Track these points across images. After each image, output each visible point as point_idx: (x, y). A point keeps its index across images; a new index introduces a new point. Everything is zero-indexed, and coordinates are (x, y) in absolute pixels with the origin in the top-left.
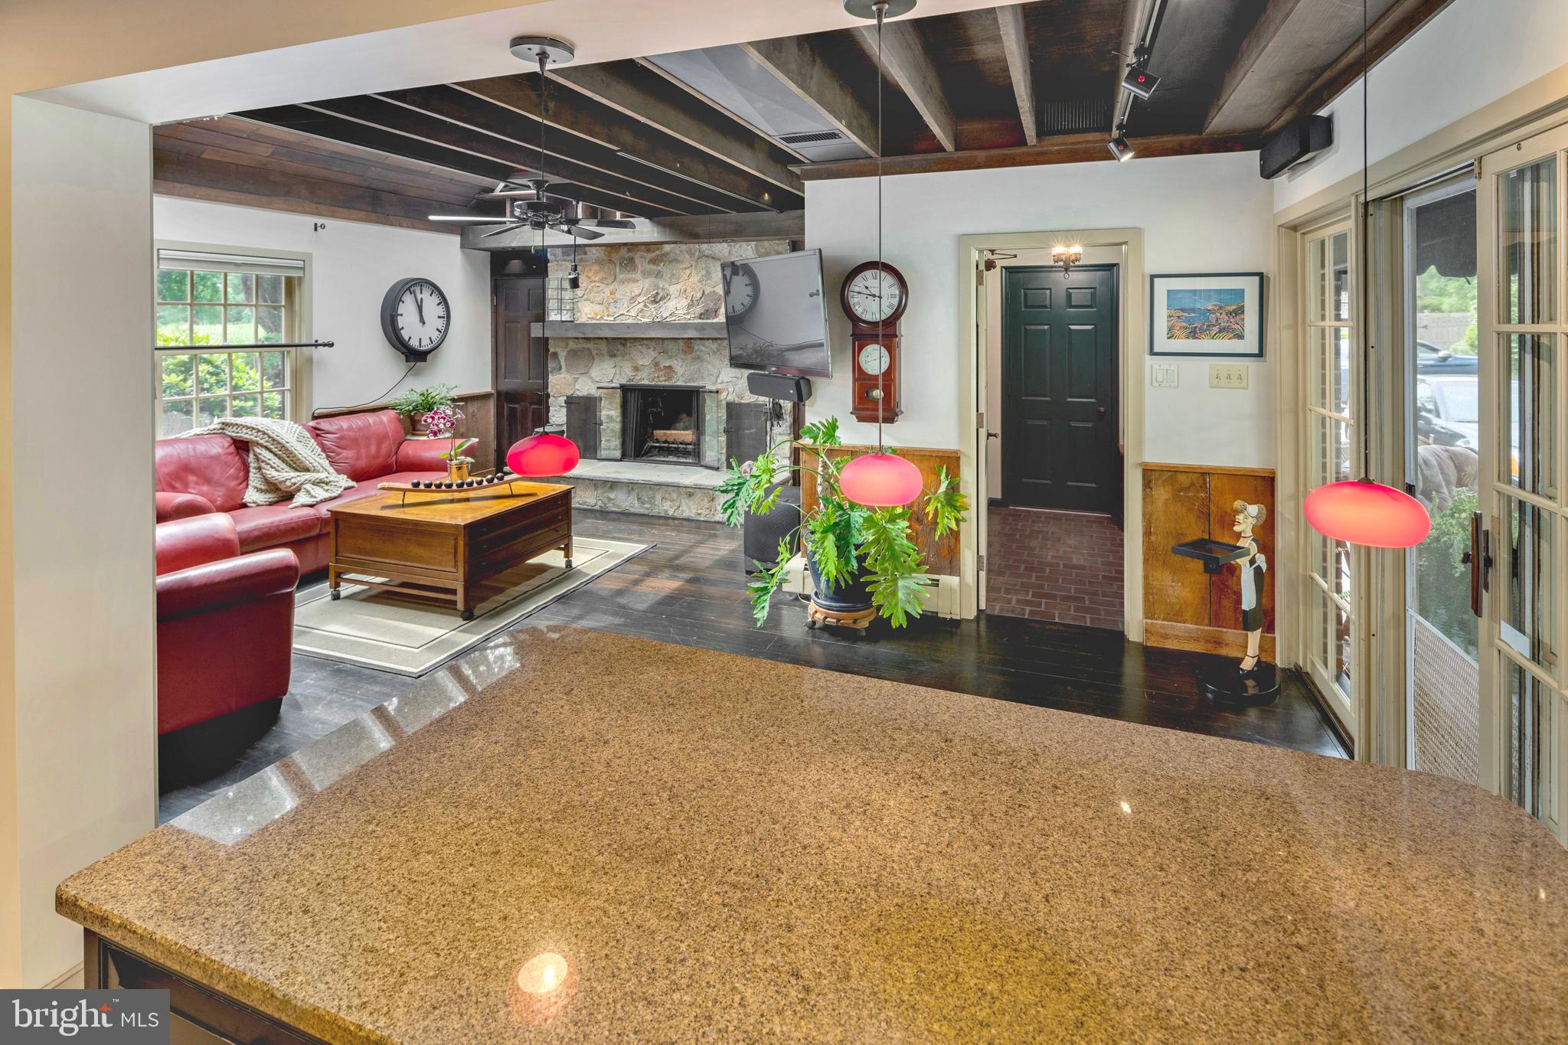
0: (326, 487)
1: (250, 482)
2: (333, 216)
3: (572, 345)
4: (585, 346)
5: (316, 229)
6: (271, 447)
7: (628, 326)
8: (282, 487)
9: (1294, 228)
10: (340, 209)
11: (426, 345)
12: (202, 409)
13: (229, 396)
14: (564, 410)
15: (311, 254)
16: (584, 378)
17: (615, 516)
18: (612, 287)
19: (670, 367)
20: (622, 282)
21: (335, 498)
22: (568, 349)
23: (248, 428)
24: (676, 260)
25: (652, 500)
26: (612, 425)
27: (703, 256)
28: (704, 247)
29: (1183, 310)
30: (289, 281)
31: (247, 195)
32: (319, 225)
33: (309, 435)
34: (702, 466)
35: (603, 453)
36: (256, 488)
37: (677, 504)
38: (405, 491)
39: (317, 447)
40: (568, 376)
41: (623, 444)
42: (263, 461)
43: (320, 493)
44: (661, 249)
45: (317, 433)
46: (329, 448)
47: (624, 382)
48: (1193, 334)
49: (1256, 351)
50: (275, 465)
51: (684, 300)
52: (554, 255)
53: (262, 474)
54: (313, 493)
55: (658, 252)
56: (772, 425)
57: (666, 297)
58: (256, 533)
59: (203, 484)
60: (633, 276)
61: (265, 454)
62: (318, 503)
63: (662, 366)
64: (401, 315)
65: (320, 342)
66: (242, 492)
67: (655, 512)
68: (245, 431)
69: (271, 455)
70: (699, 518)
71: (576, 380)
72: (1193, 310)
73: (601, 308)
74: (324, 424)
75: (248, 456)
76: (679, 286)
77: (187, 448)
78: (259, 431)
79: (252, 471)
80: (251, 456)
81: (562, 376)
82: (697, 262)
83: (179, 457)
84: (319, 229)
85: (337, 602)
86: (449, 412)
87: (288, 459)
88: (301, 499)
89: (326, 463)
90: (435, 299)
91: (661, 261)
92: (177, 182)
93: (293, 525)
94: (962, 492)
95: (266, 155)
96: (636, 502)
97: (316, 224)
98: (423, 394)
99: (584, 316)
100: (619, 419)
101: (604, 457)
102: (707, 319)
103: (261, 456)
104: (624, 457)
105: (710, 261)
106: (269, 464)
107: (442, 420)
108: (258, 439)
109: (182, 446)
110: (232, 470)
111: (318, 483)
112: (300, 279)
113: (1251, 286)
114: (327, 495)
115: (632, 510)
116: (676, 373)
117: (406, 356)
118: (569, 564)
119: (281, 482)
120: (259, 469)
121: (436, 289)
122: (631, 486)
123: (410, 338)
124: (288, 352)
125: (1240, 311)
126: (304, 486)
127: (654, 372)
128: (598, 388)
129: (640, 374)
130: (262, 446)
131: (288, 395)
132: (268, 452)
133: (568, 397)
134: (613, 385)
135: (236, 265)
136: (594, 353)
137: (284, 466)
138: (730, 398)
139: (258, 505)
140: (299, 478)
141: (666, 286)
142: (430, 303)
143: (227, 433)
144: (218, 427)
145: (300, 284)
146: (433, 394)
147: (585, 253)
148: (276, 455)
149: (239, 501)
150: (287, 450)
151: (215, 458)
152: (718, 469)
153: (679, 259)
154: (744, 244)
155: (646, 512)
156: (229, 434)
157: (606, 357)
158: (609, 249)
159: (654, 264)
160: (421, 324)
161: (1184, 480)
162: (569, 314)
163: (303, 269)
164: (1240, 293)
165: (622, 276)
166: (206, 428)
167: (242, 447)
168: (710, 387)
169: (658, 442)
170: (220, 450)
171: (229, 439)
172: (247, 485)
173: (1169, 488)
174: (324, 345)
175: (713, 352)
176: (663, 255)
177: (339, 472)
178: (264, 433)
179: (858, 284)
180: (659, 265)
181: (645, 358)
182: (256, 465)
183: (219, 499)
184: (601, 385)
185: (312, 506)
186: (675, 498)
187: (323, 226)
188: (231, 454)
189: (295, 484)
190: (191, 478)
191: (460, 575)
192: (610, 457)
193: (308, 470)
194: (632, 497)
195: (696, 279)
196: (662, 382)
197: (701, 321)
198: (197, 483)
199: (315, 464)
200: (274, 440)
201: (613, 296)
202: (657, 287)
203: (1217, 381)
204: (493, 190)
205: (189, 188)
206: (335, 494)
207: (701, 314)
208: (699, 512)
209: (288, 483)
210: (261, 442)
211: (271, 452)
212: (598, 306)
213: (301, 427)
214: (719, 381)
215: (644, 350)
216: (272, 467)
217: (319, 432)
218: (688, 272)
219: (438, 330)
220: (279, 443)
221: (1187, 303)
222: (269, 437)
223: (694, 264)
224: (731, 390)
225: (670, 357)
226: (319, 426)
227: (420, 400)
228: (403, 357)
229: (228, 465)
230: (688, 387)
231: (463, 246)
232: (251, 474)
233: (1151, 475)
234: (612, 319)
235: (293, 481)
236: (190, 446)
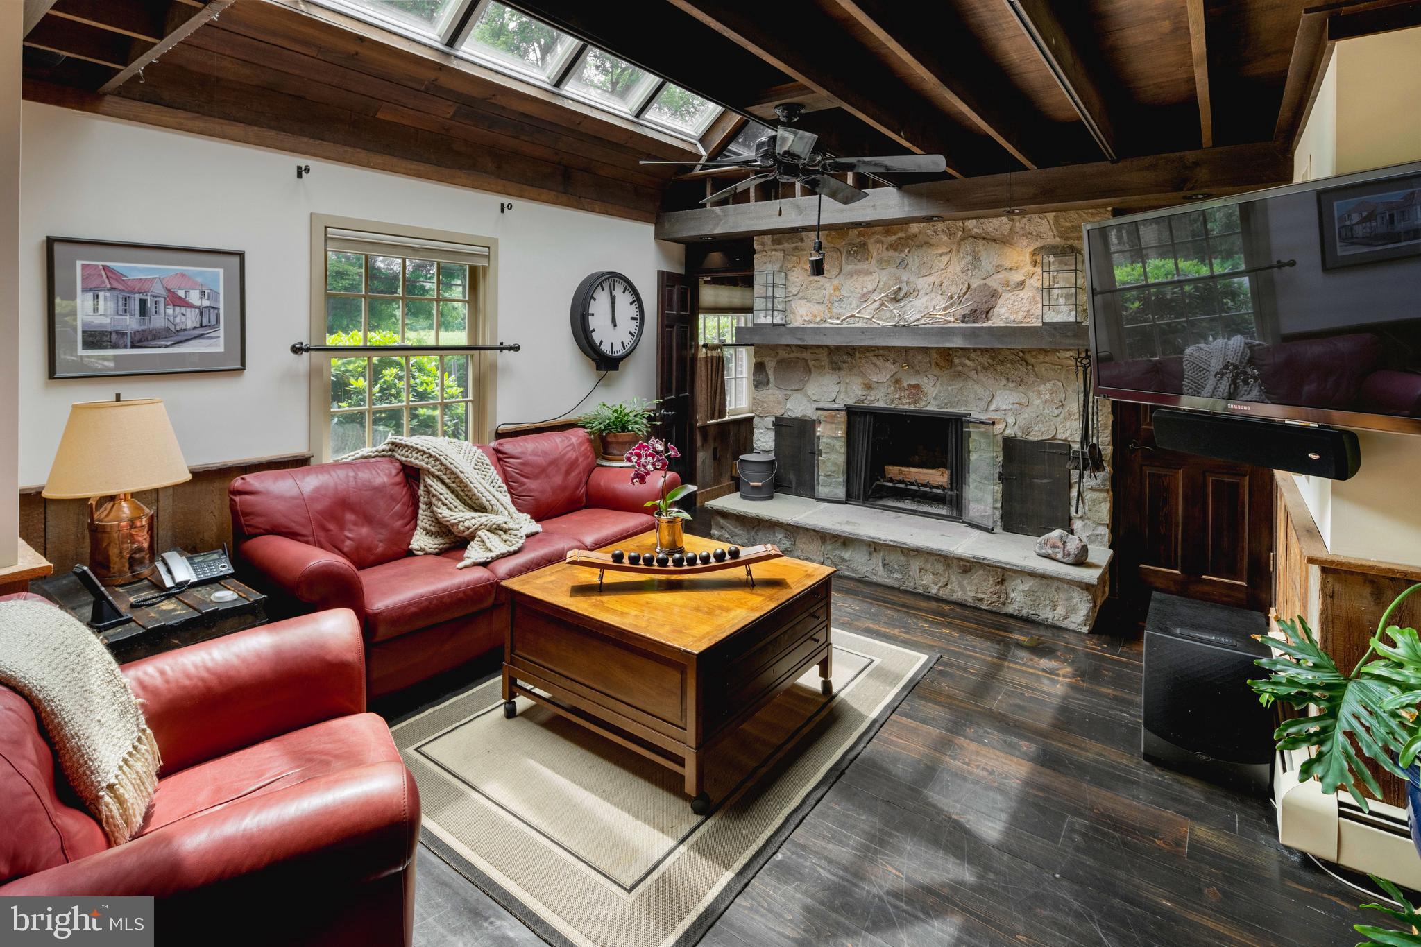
0: (505, 537)
1: (419, 522)
2: (521, 195)
3: (783, 354)
4: (798, 355)
5: (502, 211)
6: (444, 477)
7: (863, 331)
8: (454, 530)
10: (528, 187)
11: (618, 351)
12: (376, 422)
13: (406, 407)
14: (772, 434)
15: (497, 239)
16: (798, 395)
17: (852, 585)
18: (836, 282)
19: (917, 387)
20: (851, 275)
21: (515, 553)
22: (779, 358)
23: (419, 451)
24: (928, 244)
25: (904, 569)
26: (834, 457)
27: (968, 236)
28: (971, 224)
30: (474, 271)
31: (428, 165)
32: (506, 205)
33: (488, 461)
34: (964, 522)
35: (822, 491)
36: (425, 529)
37: (943, 580)
38: (602, 567)
39: (497, 477)
40: (777, 392)
41: (848, 482)
42: (434, 496)
43: (498, 546)
44: (906, 231)
45: (500, 457)
46: (512, 477)
47: (851, 402)
50: (447, 502)
51: (939, 297)
52: (763, 244)
53: (432, 512)
54: (489, 545)
55: (901, 235)
56: (1081, 477)
57: (914, 292)
58: (413, 609)
59: (362, 526)
60: (865, 267)
61: (438, 487)
62: (493, 560)
63: (905, 384)
64: (593, 315)
65: (505, 344)
66: (410, 535)
67: (909, 585)
68: (415, 456)
69: (443, 487)
70: (978, 604)
71: (787, 398)
73: (821, 308)
74: (509, 446)
75: (418, 487)
76: (931, 279)
77: (347, 476)
78: (431, 456)
79: (422, 506)
80: (422, 487)
81: (770, 391)
82: (959, 245)
83: (336, 489)
84: (506, 209)
85: (512, 722)
86: (660, 447)
87: (462, 493)
88: (474, 553)
89: (507, 499)
90: (628, 297)
91: (906, 245)
92: (349, 145)
93: (461, 595)
95: (448, 116)
96: (881, 568)
97: (502, 205)
98: (616, 411)
99: (798, 318)
100: (843, 450)
101: (822, 496)
102: (974, 322)
103: (432, 489)
104: (850, 498)
105: (981, 243)
106: (440, 500)
107: (650, 458)
108: (429, 466)
109: (341, 473)
110: (398, 506)
111: (496, 530)
112: (484, 268)
114: (504, 549)
115: (875, 579)
116: (925, 394)
117: (597, 364)
118: (827, 686)
119: (453, 525)
120: (430, 504)
121: (629, 286)
122: (875, 547)
123: (601, 342)
124: (472, 356)
126: (479, 533)
127: (894, 392)
128: (817, 409)
129: (873, 393)
130: (434, 476)
131: (471, 406)
132: (439, 484)
133: (776, 418)
134: (836, 406)
135: (414, 249)
136: (811, 364)
137: (457, 503)
138: (1009, 432)
139: (427, 554)
140: (473, 521)
141: (913, 279)
142: (623, 299)
143: (397, 456)
144: (387, 447)
145: (485, 275)
146: (628, 411)
147: (802, 240)
148: (449, 488)
149: (404, 547)
150: (461, 482)
151: (379, 490)
152: (991, 531)
153: (932, 242)
154: (1036, 218)
155: (896, 584)
156: (399, 457)
157: (827, 369)
158: (833, 233)
159: (895, 250)
160: (611, 326)
162: (781, 316)
163: (488, 257)
165: (849, 267)
166: (374, 449)
167: (411, 475)
168: (976, 415)
169: (891, 480)
170: (386, 479)
171: (398, 464)
172: (416, 525)
174: (510, 348)
175: (983, 368)
176: (909, 238)
177: (521, 509)
178: (437, 459)
180: (902, 251)
181: (882, 375)
182: (426, 499)
183: (381, 544)
184: (821, 405)
185: (485, 564)
186: (941, 571)
187: (510, 207)
188: (398, 484)
189: (468, 528)
190: (350, 517)
191: (691, 734)
192: (830, 496)
193: (483, 509)
194: (874, 560)
195: (958, 269)
196: (905, 405)
197: (964, 325)
198: (355, 524)
199: (494, 502)
200: (447, 468)
201: (837, 293)
202: (898, 280)
204: (692, 168)
205: (363, 155)
206: (514, 548)
207: (965, 316)
208: (980, 596)
209: (461, 527)
210: (433, 470)
211: (443, 482)
212: (817, 306)
213: (480, 451)
214: (992, 407)
215: (880, 363)
216: (443, 504)
217: (501, 456)
218: (946, 258)
219: (630, 333)
220: (452, 473)
222: (442, 464)
223: (954, 248)
224: (1011, 420)
225: (918, 372)
226: (501, 448)
227: (613, 416)
228: (594, 364)
229: (393, 498)
230: (943, 413)
231: (658, 236)
232: (420, 511)
234: (839, 322)
235: (467, 524)
236: (351, 474)
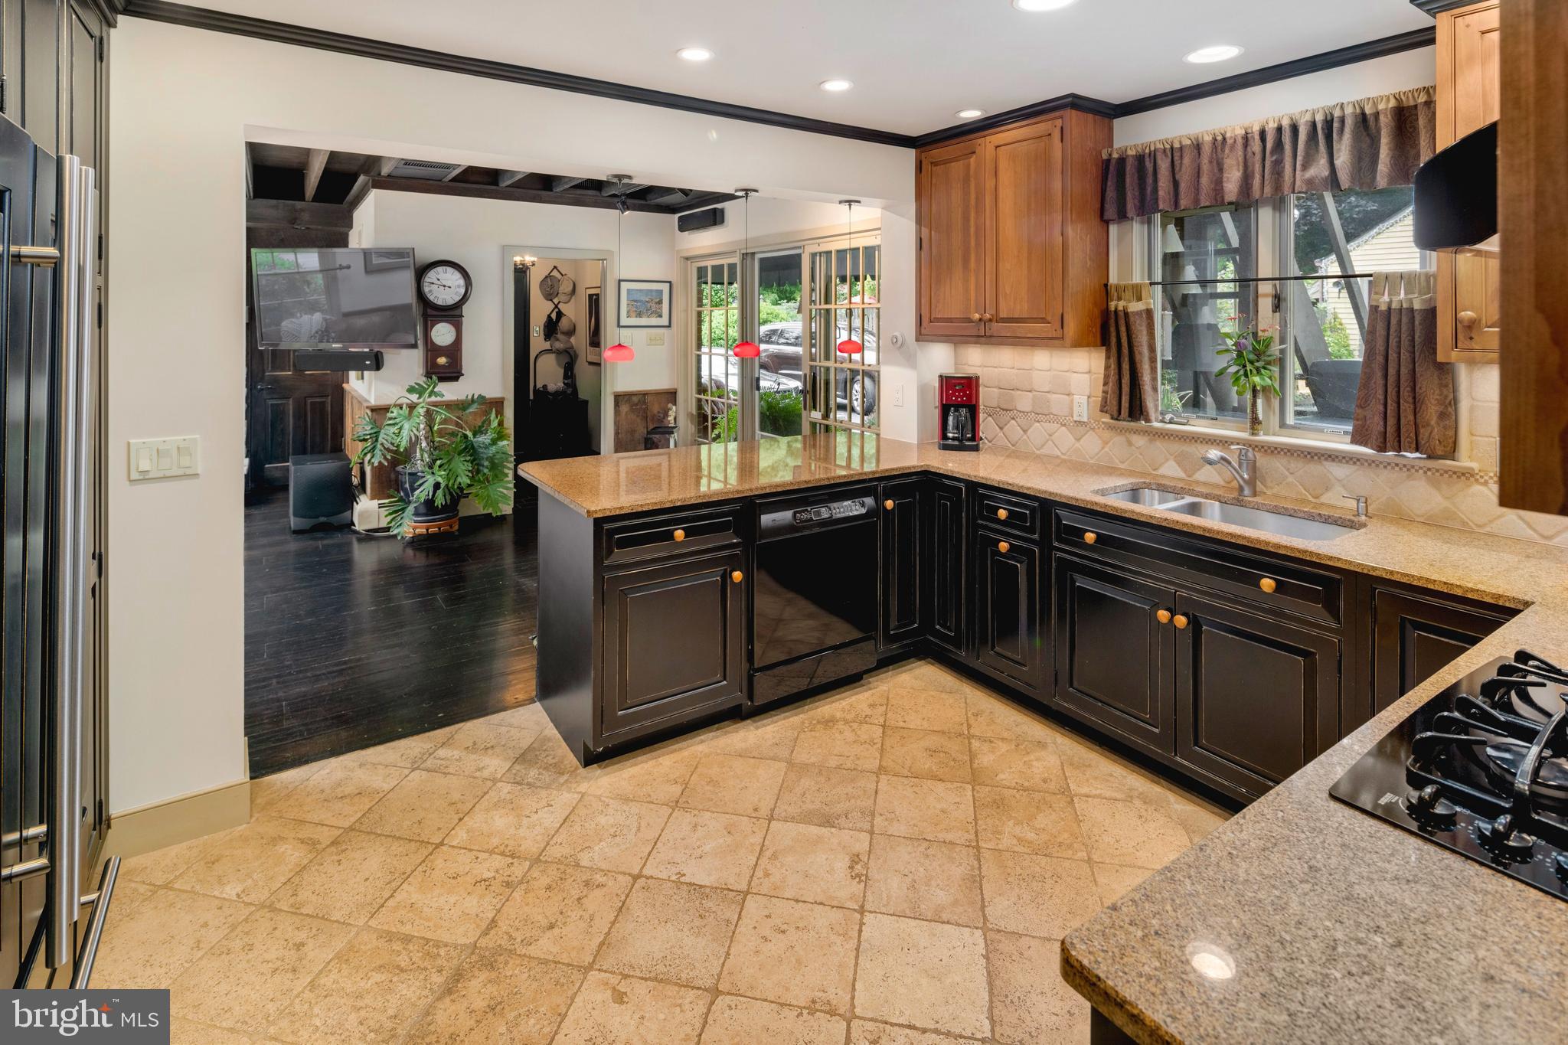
9: (687, 259)
29: (635, 301)
48: (639, 315)
49: (667, 324)
72: (640, 301)
94: (505, 426)
113: (665, 287)
125: (660, 302)
161: (635, 399)
164: (660, 292)
173: (627, 405)
179: (431, 276)
203: (652, 341)
221: (638, 297)
233: (619, 398)
